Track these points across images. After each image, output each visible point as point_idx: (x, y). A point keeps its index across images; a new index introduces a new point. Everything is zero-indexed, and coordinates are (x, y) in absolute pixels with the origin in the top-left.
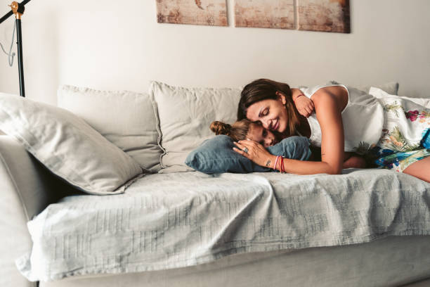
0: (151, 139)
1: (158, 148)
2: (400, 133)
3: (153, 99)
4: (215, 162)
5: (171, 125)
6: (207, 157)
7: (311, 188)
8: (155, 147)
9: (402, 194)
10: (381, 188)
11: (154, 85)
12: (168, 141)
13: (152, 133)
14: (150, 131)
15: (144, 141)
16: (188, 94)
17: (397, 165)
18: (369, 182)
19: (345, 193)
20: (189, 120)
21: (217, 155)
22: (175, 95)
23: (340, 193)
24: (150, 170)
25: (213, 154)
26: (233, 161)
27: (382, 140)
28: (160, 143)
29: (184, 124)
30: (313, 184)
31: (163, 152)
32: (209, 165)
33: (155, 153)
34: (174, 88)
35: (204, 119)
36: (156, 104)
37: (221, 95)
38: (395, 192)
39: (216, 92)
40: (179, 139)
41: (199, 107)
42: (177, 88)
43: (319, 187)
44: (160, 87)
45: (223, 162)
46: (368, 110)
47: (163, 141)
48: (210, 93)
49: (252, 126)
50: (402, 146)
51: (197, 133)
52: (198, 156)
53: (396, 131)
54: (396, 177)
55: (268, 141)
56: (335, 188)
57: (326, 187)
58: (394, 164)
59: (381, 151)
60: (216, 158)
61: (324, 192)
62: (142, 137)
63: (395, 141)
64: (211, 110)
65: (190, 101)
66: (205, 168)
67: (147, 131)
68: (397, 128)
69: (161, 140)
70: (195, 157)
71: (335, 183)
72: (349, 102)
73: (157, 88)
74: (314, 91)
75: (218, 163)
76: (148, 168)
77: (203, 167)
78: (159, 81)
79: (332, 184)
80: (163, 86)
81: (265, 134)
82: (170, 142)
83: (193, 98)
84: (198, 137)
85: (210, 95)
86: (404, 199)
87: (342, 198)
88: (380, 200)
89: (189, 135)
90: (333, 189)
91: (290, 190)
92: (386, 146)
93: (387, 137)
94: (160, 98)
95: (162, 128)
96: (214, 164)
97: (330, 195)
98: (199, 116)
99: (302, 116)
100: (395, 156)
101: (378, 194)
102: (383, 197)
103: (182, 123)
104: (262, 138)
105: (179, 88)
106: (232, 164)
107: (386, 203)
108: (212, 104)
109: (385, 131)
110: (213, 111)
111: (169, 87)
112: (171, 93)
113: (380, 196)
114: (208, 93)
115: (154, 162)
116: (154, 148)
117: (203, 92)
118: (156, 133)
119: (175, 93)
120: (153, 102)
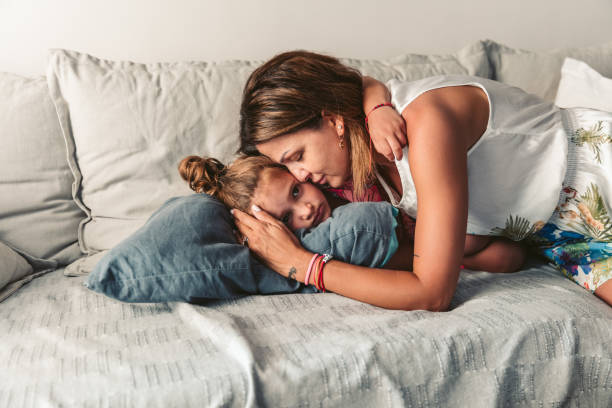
0: (57, 187)
1: (74, 207)
2: (600, 201)
3: (58, 93)
4: (159, 282)
5: (102, 155)
6: (140, 269)
7: (356, 376)
8: (66, 204)
9: (578, 367)
10: (529, 358)
11: (58, 62)
12: (95, 191)
13: (56, 173)
14: (52, 169)
15: (39, 193)
16: (141, 81)
17: (587, 273)
18: (501, 347)
19: (439, 379)
20: (143, 146)
21: (165, 264)
22: (110, 85)
23: (428, 382)
24: (51, 260)
25: (156, 262)
26: (204, 276)
27: (559, 211)
28: (79, 195)
29: (130, 154)
30: (363, 363)
31: (85, 216)
32: (143, 287)
33: (64, 219)
34: (110, 65)
35: (177, 140)
36: (65, 106)
37: (221, 80)
38: (562, 363)
39: (210, 74)
40: (120, 186)
41: (165, 114)
42: (117, 66)
43: (376, 372)
44: (75, 66)
45: (177, 281)
46: (533, 144)
47: (84, 192)
48: (196, 75)
49: (265, 175)
50: (603, 230)
51: (161, 175)
52: (118, 268)
53: (592, 195)
54: (569, 325)
55: (302, 211)
56: (416, 370)
57: (395, 371)
58: (580, 269)
59: (557, 234)
60: (162, 271)
61: (386, 385)
62: (34, 185)
63: (589, 215)
64: (195, 118)
65: (144, 99)
66: (136, 294)
67: (44, 169)
68: (596, 190)
69: (81, 188)
70: (109, 271)
71: (417, 357)
72: (489, 127)
73: (66, 65)
74: (411, 98)
75: (166, 283)
76: (46, 256)
77: (130, 294)
78: (72, 49)
79: (412, 360)
80: (83, 60)
81: (296, 191)
82: (100, 193)
83: (152, 90)
84: (165, 182)
85: (193, 83)
86: (582, 376)
87: (432, 394)
88: (524, 386)
89: (142, 177)
90: (410, 374)
91: (300, 387)
92: (570, 224)
93: (572, 207)
94: (73, 91)
95: (80, 162)
96: (156, 287)
97: (402, 389)
98: (165, 135)
99: (381, 155)
100: (585, 246)
101: (521, 371)
102: (532, 378)
103: (128, 152)
104: (287, 205)
105: (123, 64)
106: (200, 283)
107: (538, 391)
108: (198, 103)
109: (568, 191)
110: (200, 121)
111: (97, 62)
112: (100, 78)
113: (524, 374)
114: (190, 76)
115: (64, 240)
116: (65, 207)
117: (177, 75)
118: (66, 172)
119: (110, 78)
120: (56, 103)
